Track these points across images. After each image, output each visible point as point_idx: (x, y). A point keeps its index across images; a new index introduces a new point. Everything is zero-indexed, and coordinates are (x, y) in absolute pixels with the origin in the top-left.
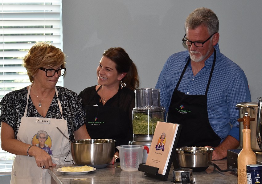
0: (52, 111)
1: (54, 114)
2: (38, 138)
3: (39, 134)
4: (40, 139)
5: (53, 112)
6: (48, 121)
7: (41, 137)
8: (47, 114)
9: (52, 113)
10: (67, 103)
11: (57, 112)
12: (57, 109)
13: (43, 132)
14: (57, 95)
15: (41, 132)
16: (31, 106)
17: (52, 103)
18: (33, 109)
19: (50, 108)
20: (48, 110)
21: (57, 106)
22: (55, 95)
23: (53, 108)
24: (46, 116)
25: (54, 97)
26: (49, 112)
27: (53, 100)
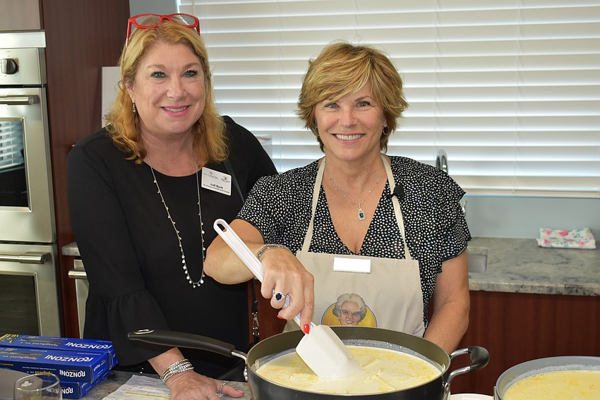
1: (384, 241)
2: (339, 314)
3: (340, 304)
4: (344, 316)
5: (380, 235)
7: (346, 312)
8: (364, 243)
9: (378, 238)
10: (420, 207)
11: (391, 234)
12: (391, 226)
13: (354, 299)
14: (392, 186)
15: (348, 300)
16: (322, 221)
17: (379, 211)
18: (326, 231)
19: (371, 224)
20: (368, 233)
21: (391, 217)
22: (387, 186)
23: (380, 224)
24: (361, 250)
25: (383, 192)
26: (369, 237)
27: (382, 200)
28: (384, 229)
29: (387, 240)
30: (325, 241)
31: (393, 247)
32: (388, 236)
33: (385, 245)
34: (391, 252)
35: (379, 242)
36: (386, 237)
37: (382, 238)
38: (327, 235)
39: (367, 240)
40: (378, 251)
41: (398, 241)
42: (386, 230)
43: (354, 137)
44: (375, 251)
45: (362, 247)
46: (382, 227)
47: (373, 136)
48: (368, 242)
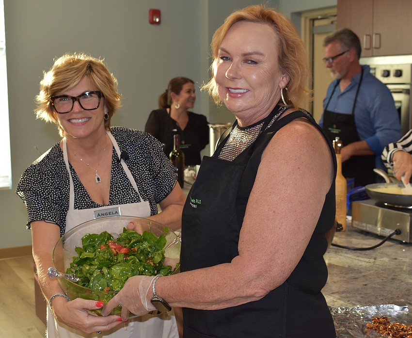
0: (117, 188)
1: (123, 192)
5: (119, 188)
6: (116, 212)
8: (110, 196)
9: (118, 190)
11: (126, 186)
12: (124, 180)
14: (119, 153)
17: (114, 171)
19: (111, 181)
20: (111, 188)
21: (123, 173)
22: (114, 151)
23: (117, 180)
24: (110, 202)
25: (113, 157)
26: (112, 191)
27: (114, 162)
28: (121, 183)
29: (125, 191)
30: (84, 202)
31: (130, 195)
32: (125, 188)
33: (125, 195)
34: (130, 199)
35: (120, 193)
36: (124, 189)
37: (121, 190)
38: (84, 198)
39: (112, 194)
40: (121, 200)
41: (132, 190)
42: (122, 183)
43: (83, 120)
44: (119, 200)
45: (110, 199)
46: (119, 182)
47: (97, 119)
48: (113, 194)
